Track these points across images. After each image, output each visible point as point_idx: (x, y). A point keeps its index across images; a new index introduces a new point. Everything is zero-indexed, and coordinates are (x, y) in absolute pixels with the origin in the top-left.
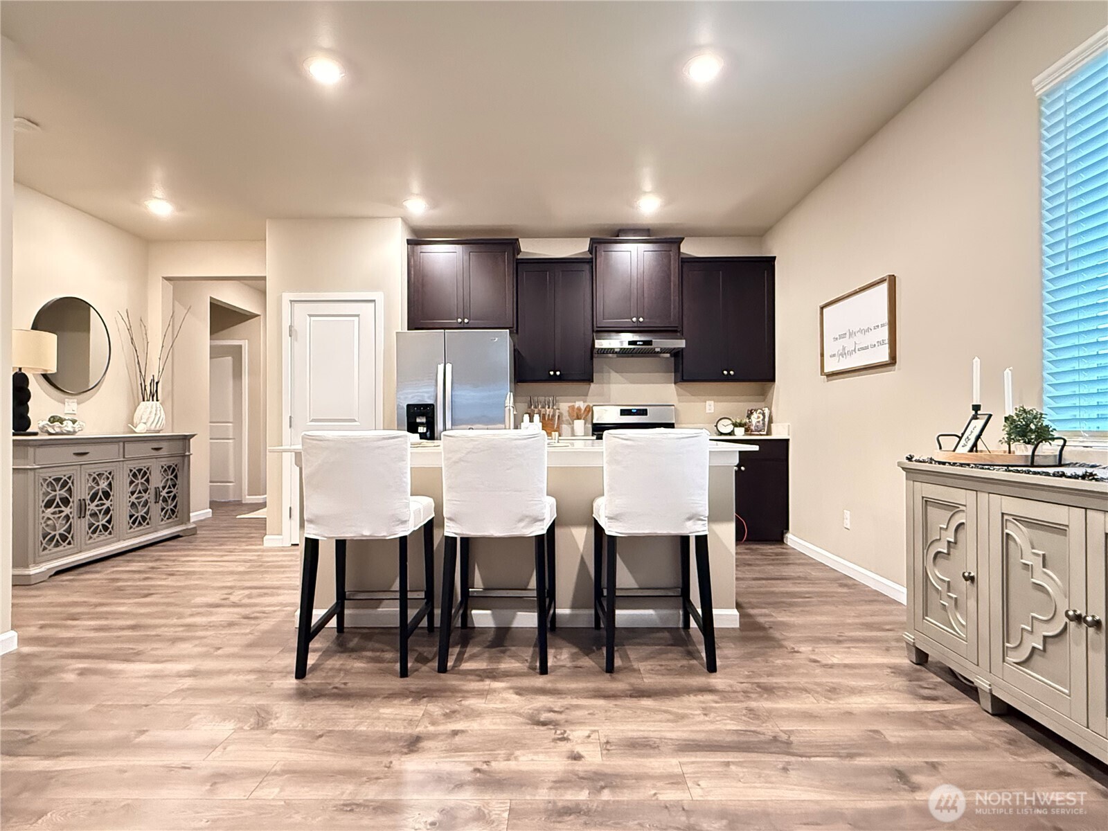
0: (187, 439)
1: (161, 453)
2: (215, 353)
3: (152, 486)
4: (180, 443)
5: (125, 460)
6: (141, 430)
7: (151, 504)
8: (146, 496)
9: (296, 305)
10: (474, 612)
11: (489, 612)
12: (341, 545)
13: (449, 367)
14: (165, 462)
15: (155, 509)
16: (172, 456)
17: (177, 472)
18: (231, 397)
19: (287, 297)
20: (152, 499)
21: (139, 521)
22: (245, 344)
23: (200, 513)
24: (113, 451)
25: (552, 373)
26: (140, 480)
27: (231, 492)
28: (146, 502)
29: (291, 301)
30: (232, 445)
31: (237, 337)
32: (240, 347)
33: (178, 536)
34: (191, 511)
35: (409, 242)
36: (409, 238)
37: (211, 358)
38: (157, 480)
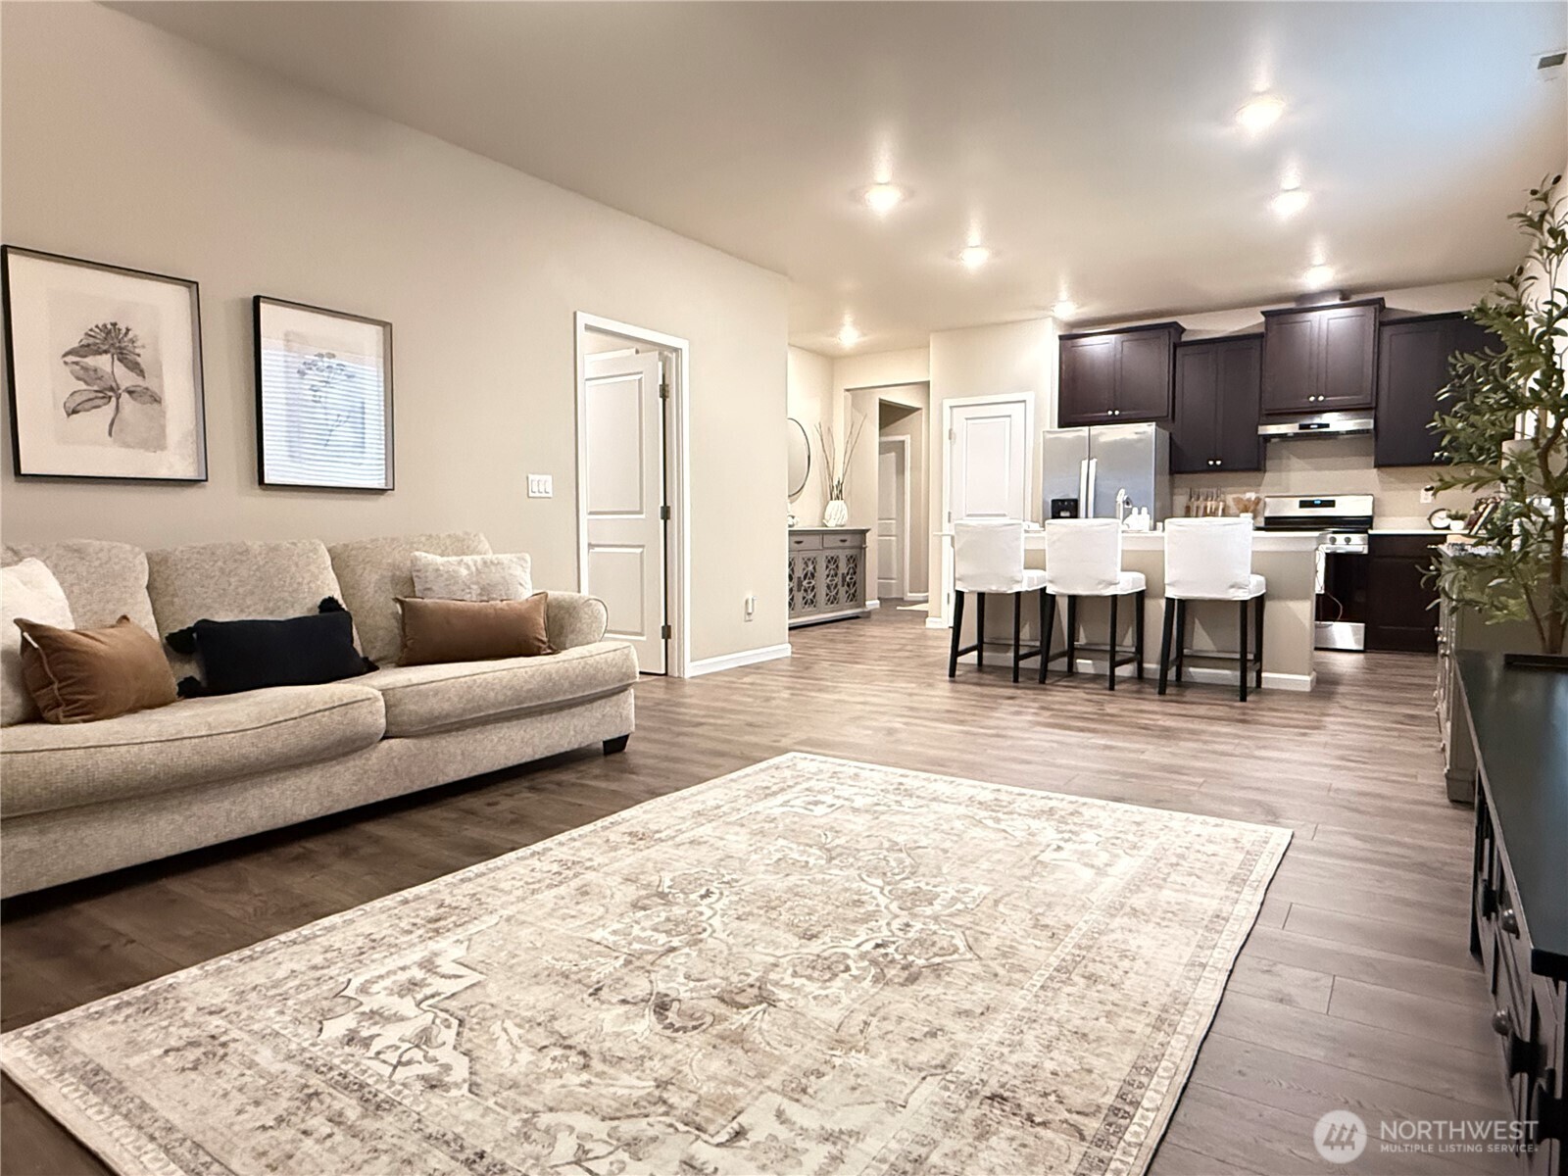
0: (864, 532)
1: (847, 544)
2: (884, 448)
3: (840, 573)
4: (858, 537)
5: (824, 548)
6: (832, 525)
7: (839, 587)
8: (836, 579)
9: (955, 410)
10: (1078, 661)
11: (1090, 662)
12: (981, 596)
13: (1093, 462)
14: (849, 552)
15: (842, 590)
16: (852, 548)
17: (857, 560)
18: (894, 493)
19: (948, 403)
20: (840, 583)
21: (833, 600)
22: (907, 438)
23: (872, 604)
24: (815, 541)
25: (1211, 463)
26: (832, 566)
27: (894, 589)
28: (836, 585)
29: (951, 407)
30: (894, 544)
31: (903, 434)
32: (903, 442)
33: (857, 617)
34: (867, 597)
35: (1061, 338)
36: (1061, 333)
37: (880, 454)
38: (843, 569)
